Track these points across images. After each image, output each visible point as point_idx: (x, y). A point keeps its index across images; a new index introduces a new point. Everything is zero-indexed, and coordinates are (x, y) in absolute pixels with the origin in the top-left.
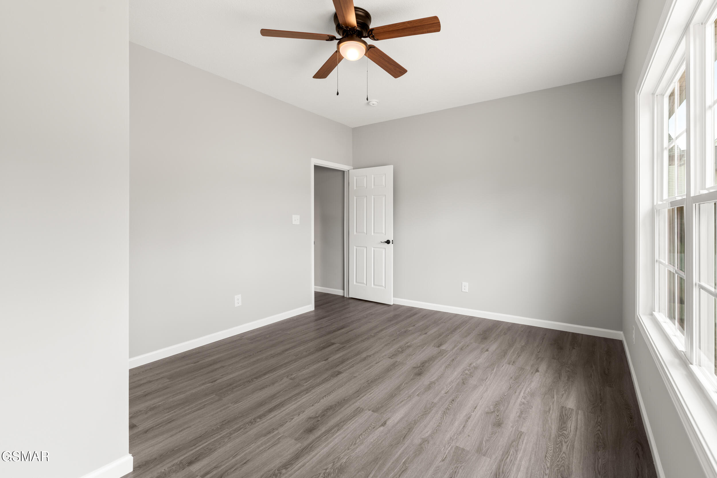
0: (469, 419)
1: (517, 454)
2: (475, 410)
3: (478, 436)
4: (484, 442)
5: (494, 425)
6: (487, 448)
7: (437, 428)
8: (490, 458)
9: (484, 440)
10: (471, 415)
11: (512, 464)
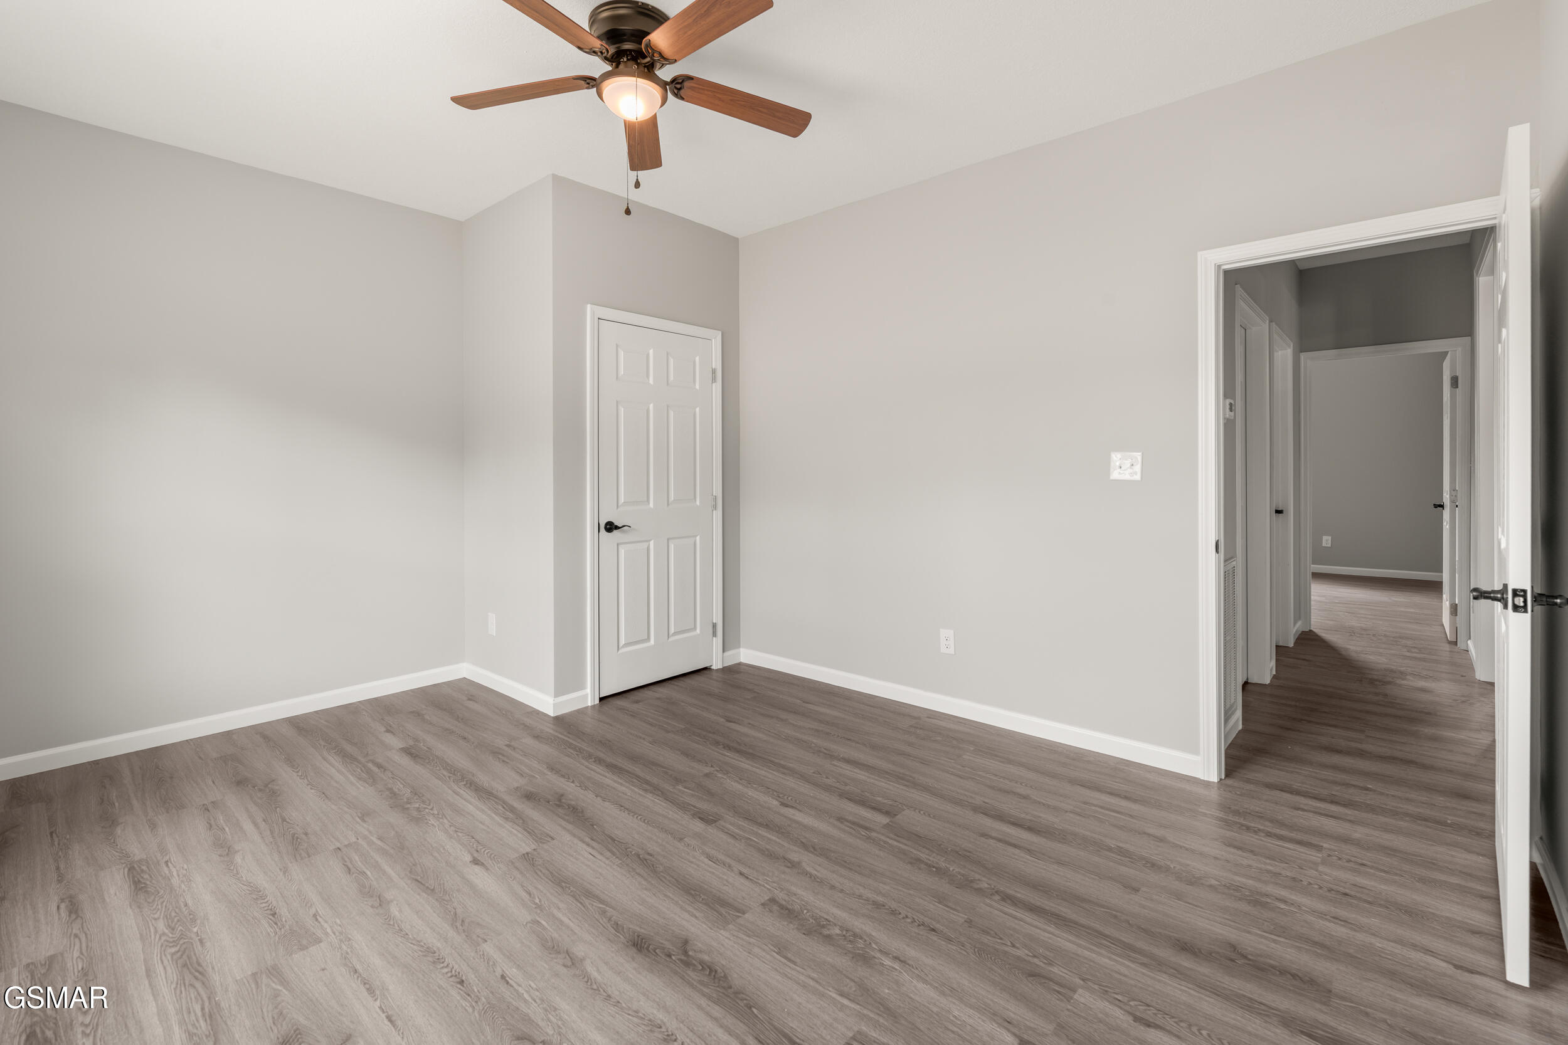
0: (368, 989)
1: (187, 1031)
2: (383, 1016)
3: (305, 984)
4: (279, 988)
5: (298, 1032)
6: (263, 986)
7: (398, 928)
8: (237, 981)
9: (284, 990)
10: (376, 1000)
11: (184, 1008)
